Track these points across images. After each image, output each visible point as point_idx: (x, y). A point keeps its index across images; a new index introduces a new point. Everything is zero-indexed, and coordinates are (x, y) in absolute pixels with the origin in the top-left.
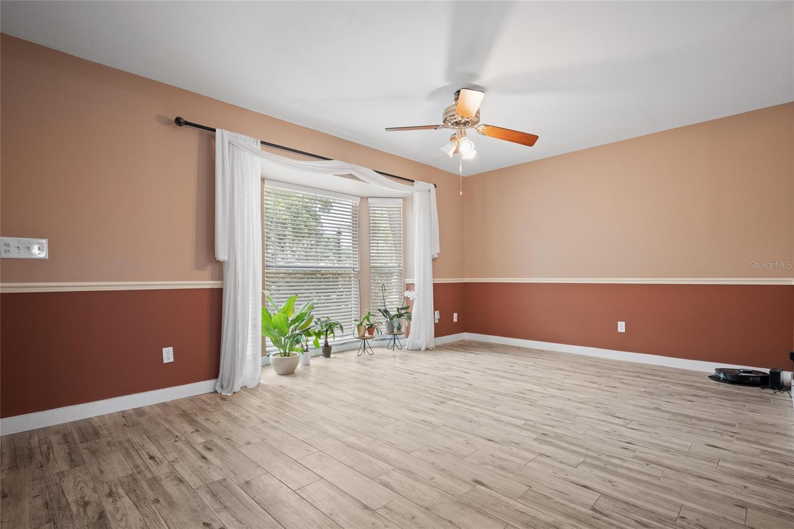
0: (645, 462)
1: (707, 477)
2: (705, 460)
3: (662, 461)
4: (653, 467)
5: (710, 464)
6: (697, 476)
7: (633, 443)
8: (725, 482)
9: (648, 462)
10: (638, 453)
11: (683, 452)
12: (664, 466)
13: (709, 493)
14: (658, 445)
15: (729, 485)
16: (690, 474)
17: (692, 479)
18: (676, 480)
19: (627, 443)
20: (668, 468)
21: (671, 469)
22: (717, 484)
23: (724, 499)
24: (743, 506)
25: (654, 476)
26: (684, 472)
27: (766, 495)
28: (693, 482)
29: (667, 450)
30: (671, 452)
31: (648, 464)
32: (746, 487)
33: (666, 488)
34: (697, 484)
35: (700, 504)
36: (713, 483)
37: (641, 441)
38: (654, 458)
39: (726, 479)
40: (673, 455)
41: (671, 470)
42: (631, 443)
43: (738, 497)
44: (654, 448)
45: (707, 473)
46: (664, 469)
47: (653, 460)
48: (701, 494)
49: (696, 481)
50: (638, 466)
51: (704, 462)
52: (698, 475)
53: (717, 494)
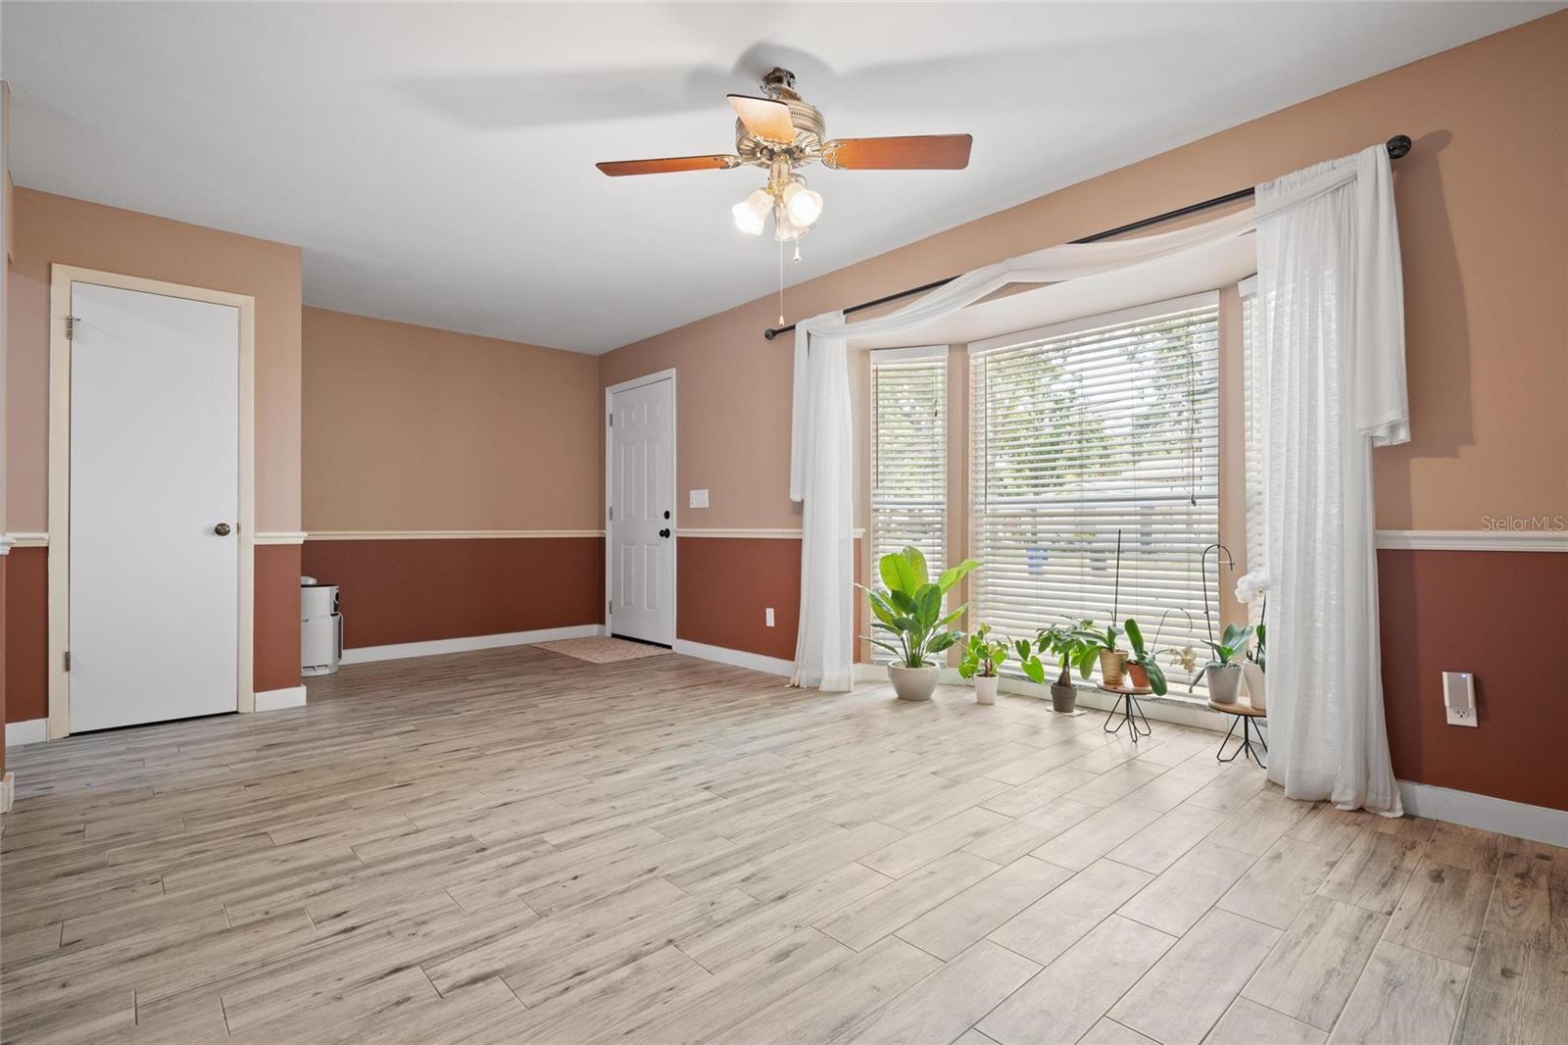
0: (276, 913)
1: (149, 959)
2: (170, 998)
3: (249, 938)
4: (253, 915)
5: (153, 995)
6: (166, 948)
7: (342, 936)
8: (109, 971)
9: (269, 919)
10: (305, 922)
11: (228, 987)
12: (238, 928)
13: (132, 932)
14: (293, 967)
15: (98, 971)
16: (183, 944)
17: (171, 938)
18: (199, 919)
19: (353, 929)
20: (228, 930)
21: (222, 932)
22: (121, 957)
23: (102, 939)
24: (66, 947)
25: (238, 902)
26: (195, 940)
27: (20, 995)
28: (170, 933)
29: (268, 967)
30: (253, 966)
31: (267, 913)
32: (64, 986)
33: (202, 899)
34: (158, 935)
35: (138, 909)
36: (129, 954)
37: (337, 951)
38: (270, 931)
39: (108, 978)
40: (244, 964)
41: (218, 929)
42: (345, 931)
43: (81, 954)
44: (295, 952)
45: (153, 967)
46: (234, 924)
47: (267, 927)
48: (145, 924)
49: (163, 938)
50: (278, 901)
51: (169, 991)
52: (170, 951)
53: (118, 939)
